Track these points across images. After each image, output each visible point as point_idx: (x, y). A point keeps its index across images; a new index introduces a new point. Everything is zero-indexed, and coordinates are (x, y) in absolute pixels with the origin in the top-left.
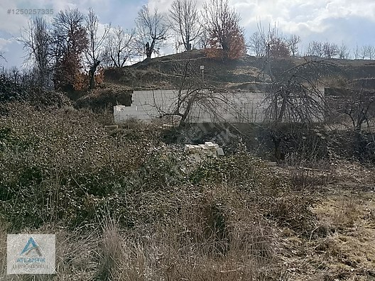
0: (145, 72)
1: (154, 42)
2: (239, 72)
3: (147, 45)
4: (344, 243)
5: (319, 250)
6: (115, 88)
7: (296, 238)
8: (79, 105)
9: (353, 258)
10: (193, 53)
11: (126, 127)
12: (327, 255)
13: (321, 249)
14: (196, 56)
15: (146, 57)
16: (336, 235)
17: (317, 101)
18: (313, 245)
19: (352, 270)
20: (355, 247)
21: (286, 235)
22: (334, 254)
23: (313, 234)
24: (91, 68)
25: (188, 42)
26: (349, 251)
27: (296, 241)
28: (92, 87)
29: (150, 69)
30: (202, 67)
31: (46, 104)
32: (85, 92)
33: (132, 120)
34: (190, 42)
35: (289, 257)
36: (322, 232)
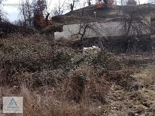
0: (69, 17)
1: (74, 3)
2: (112, 13)
3: (71, 4)
4: (146, 93)
5: (132, 97)
6: (57, 24)
7: (122, 91)
8: (42, 33)
9: (149, 102)
10: (92, 6)
11: (59, 41)
12: (135, 100)
13: (133, 97)
14: (92, 8)
15: (71, 10)
16: (144, 89)
17: (145, 23)
18: (129, 95)
19: (146, 109)
20: (152, 96)
21: (117, 89)
22: (139, 99)
23: (131, 89)
24: (46, 17)
25: (89, 2)
26: (147, 98)
27: (122, 93)
28: (47, 25)
29: (72, 15)
30: (95, 13)
31: (27, 33)
32: (44, 27)
33: (62, 38)
34: (90, 2)
35: (115, 101)
36: (137, 87)
